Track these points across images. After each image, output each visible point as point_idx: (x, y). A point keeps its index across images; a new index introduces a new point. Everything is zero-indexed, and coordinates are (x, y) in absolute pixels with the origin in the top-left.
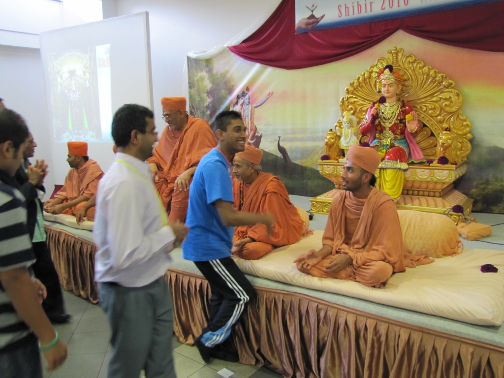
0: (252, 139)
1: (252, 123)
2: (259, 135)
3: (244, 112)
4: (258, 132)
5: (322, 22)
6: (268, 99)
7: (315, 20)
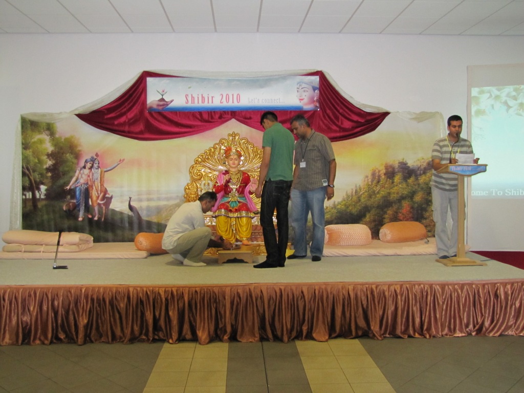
0: (102, 200)
1: (102, 185)
2: (110, 196)
3: (93, 175)
4: (109, 194)
5: (172, 105)
6: (118, 164)
7: (165, 103)
